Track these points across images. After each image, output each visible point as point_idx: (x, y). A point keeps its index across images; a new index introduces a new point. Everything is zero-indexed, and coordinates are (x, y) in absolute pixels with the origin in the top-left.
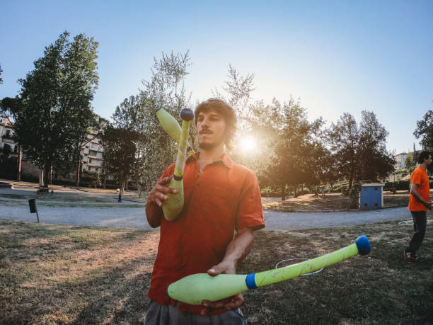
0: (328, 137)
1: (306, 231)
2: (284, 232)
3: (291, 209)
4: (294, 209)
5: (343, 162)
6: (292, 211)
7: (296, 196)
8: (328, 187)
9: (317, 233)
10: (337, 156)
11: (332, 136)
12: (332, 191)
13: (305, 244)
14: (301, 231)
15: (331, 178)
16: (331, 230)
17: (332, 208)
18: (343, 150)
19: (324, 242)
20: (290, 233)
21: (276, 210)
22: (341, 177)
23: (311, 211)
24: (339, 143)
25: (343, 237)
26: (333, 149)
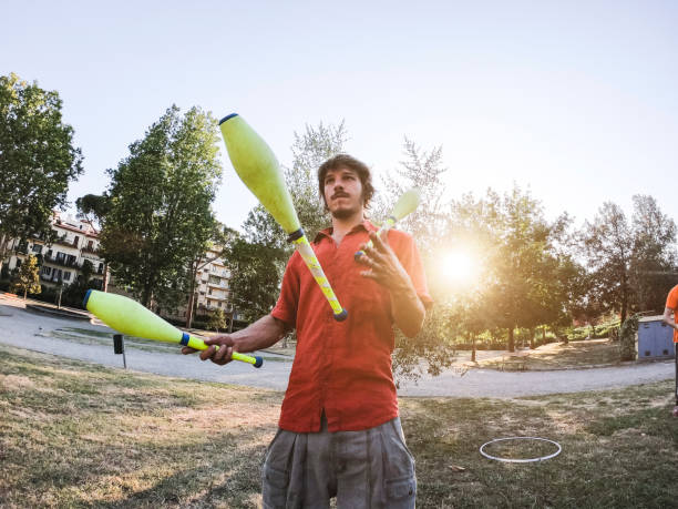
0: (581, 244)
1: (543, 398)
2: (505, 399)
3: (523, 366)
4: (528, 366)
5: (609, 285)
6: (523, 370)
7: (534, 346)
8: (587, 330)
9: (561, 400)
10: (598, 275)
11: (588, 242)
12: (594, 337)
13: (535, 416)
14: (533, 398)
15: (592, 315)
16: (583, 395)
17: (591, 362)
18: (608, 265)
19: (570, 413)
20: (515, 401)
21: (498, 369)
22: (606, 312)
23: (555, 368)
24: (599, 254)
25: (604, 404)
26: (592, 263)
